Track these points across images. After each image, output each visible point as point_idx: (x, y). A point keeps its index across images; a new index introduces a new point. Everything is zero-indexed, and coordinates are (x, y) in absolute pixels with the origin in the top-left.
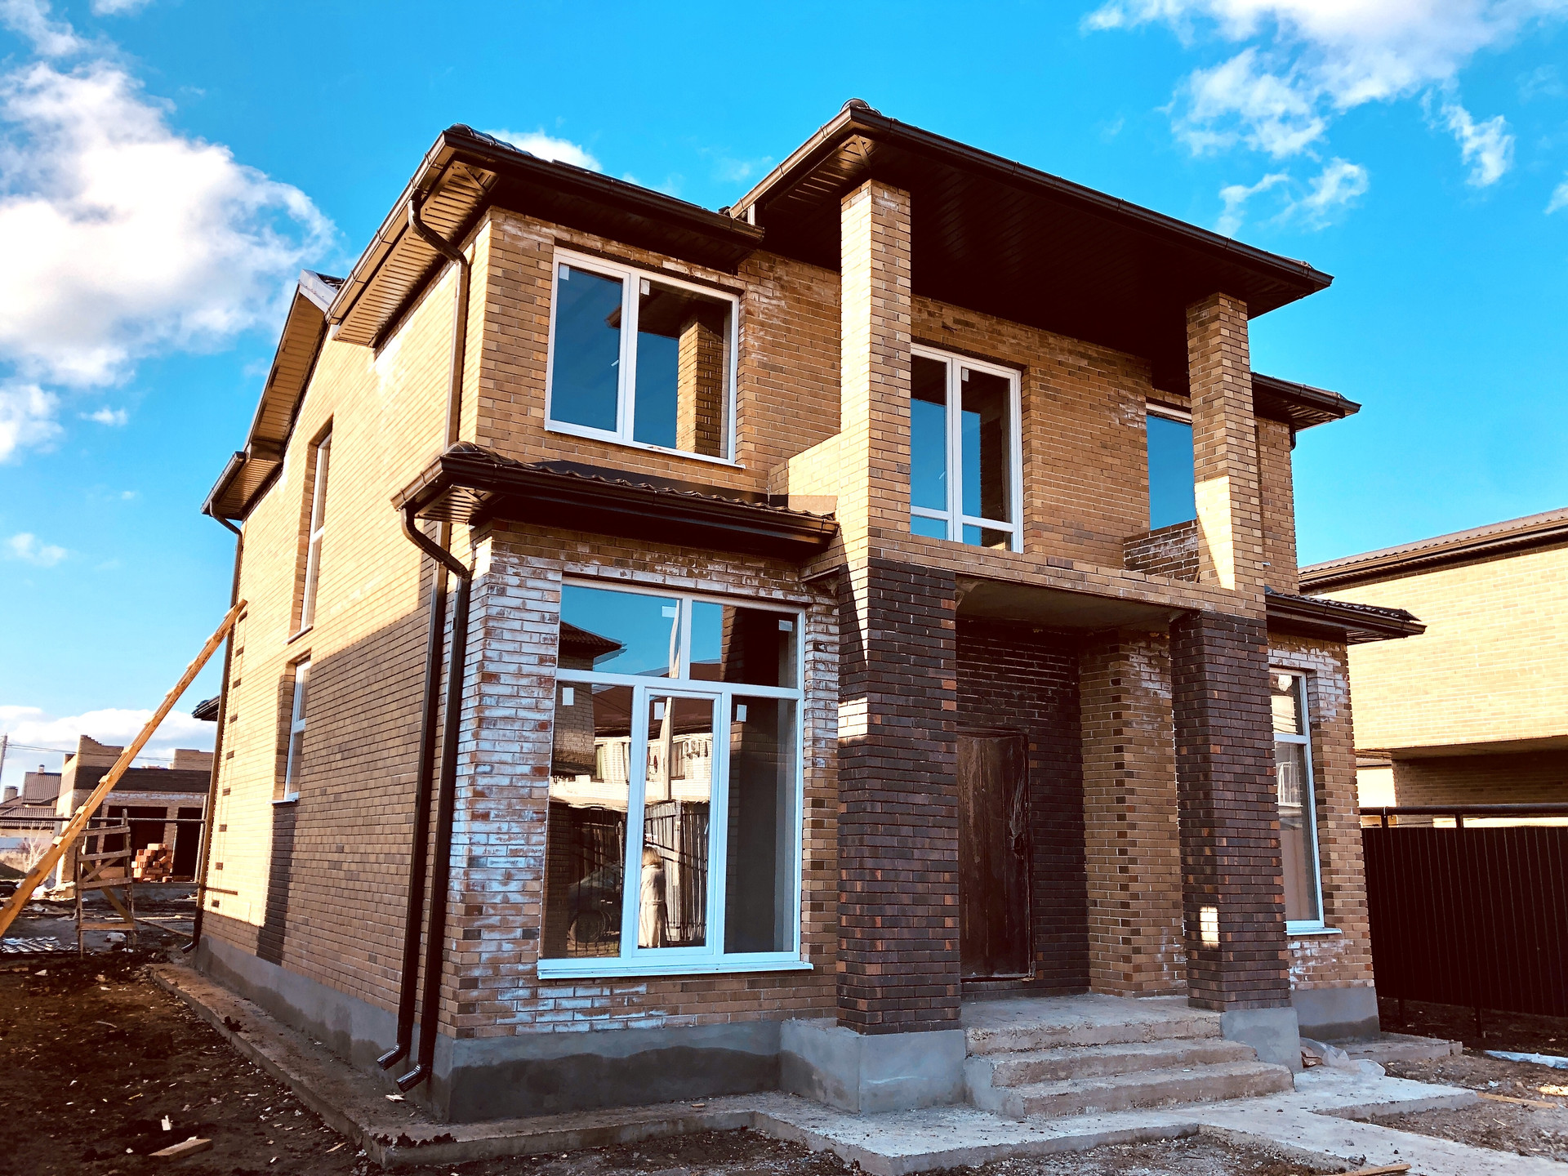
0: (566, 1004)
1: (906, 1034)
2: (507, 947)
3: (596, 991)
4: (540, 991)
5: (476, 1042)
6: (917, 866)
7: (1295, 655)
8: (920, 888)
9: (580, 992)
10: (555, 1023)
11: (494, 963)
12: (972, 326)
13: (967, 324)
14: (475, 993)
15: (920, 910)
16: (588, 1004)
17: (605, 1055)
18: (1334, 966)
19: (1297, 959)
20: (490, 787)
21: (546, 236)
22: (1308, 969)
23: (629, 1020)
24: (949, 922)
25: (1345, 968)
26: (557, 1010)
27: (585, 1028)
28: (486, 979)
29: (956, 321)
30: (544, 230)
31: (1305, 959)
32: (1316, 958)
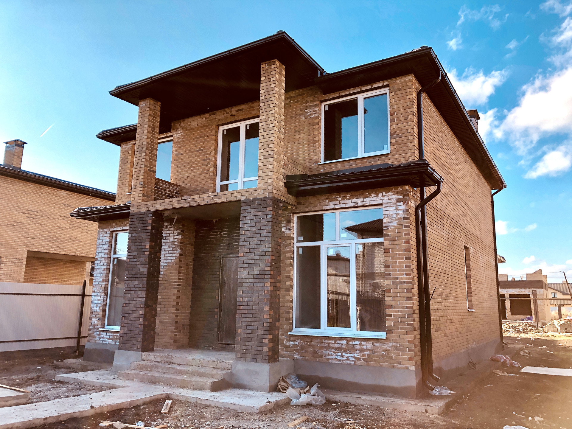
0: (105, 336)
1: (127, 351)
2: (96, 322)
3: (110, 334)
4: (101, 333)
5: (90, 343)
6: (134, 302)
7: (366, 199)
8: (134, 309)
9: (108, 334)
10: (103, 341)
11: (94, 325)
12: (243, 109)
13: (240, 110)
14: (90, 332)
15: (134, 316)
16: (108, 337)
17: (110, 350)
18: (383, 356)
19: (357, 350)
20: (95, 285)
21: (130, 145)
22: (364, 355)
23: (116, 342)
24: (141, 319)
25: (391, 358)
26: (103, 338)
27: (108, 343)
28: (93, 329)
29: (237, 111)
30: (130, 143)
31: (362, 350)
32: (370, 351)
